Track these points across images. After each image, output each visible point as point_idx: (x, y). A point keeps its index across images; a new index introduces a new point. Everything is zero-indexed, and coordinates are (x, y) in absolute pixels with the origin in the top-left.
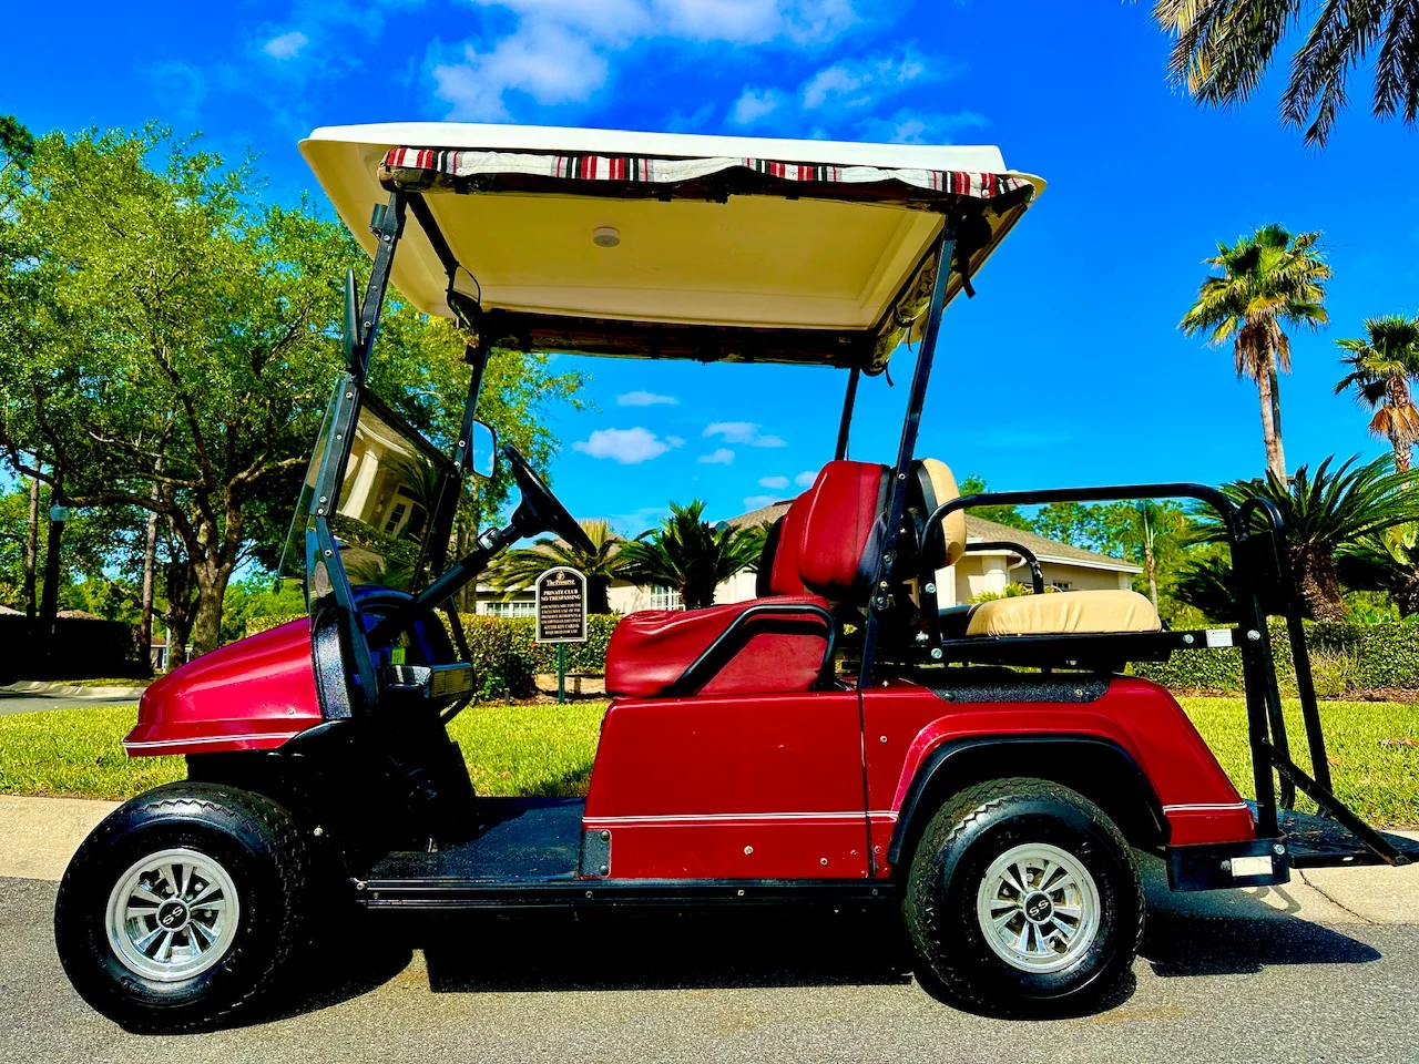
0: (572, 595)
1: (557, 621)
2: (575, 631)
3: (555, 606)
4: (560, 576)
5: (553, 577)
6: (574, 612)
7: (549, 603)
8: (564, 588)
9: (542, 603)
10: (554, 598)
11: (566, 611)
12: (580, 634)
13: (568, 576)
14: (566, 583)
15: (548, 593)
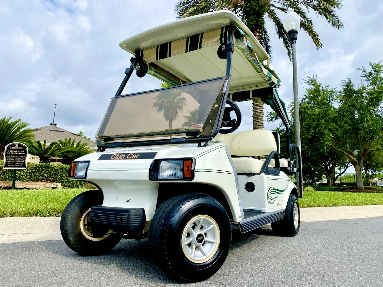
0: (22, 152)
1: (14, 162)
2: (22, 165)
3: (13, 156)
4: (16, 146)
5: (13, 145)
6: (21, 159)
7: (10, 155)
8: (18, 150)
9: (7, 155)
10: (13, 153)
11: (18, 158)
12: (24, 166)
13: (20, 146)
14: (18, 148)
15: (10, 151)
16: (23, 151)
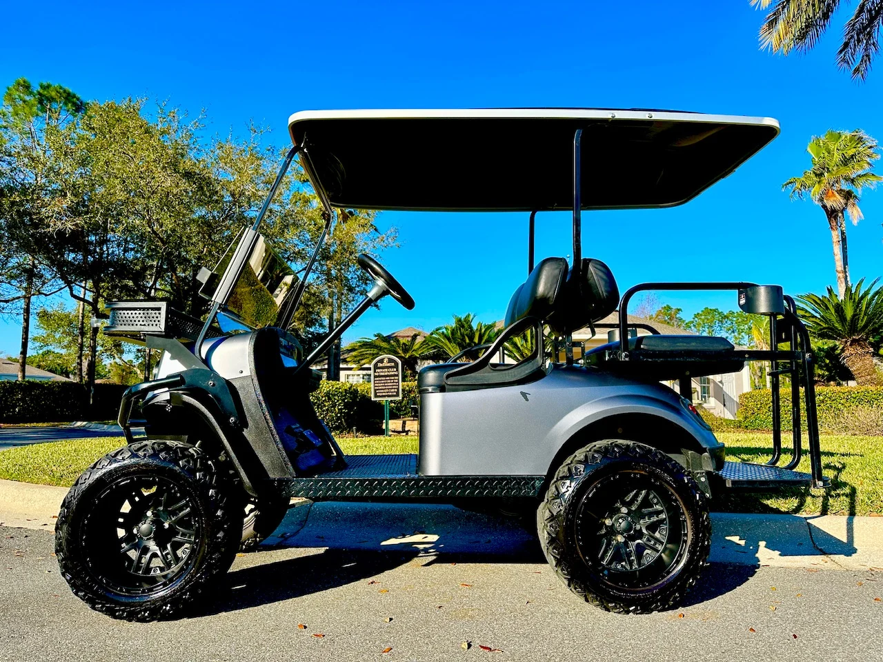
0: (393, 372)
1: (384, 387)
2: (395, 394)
3: (383, 378)
5: (382, 361)
6: (394, 382)
7: (379, 376)
8: (388, 367)
9: (375, 377)
10: (382, 374)
11: (389, 381)
13: (390, 360)
15: (379, 370)
16: (395, 370)
